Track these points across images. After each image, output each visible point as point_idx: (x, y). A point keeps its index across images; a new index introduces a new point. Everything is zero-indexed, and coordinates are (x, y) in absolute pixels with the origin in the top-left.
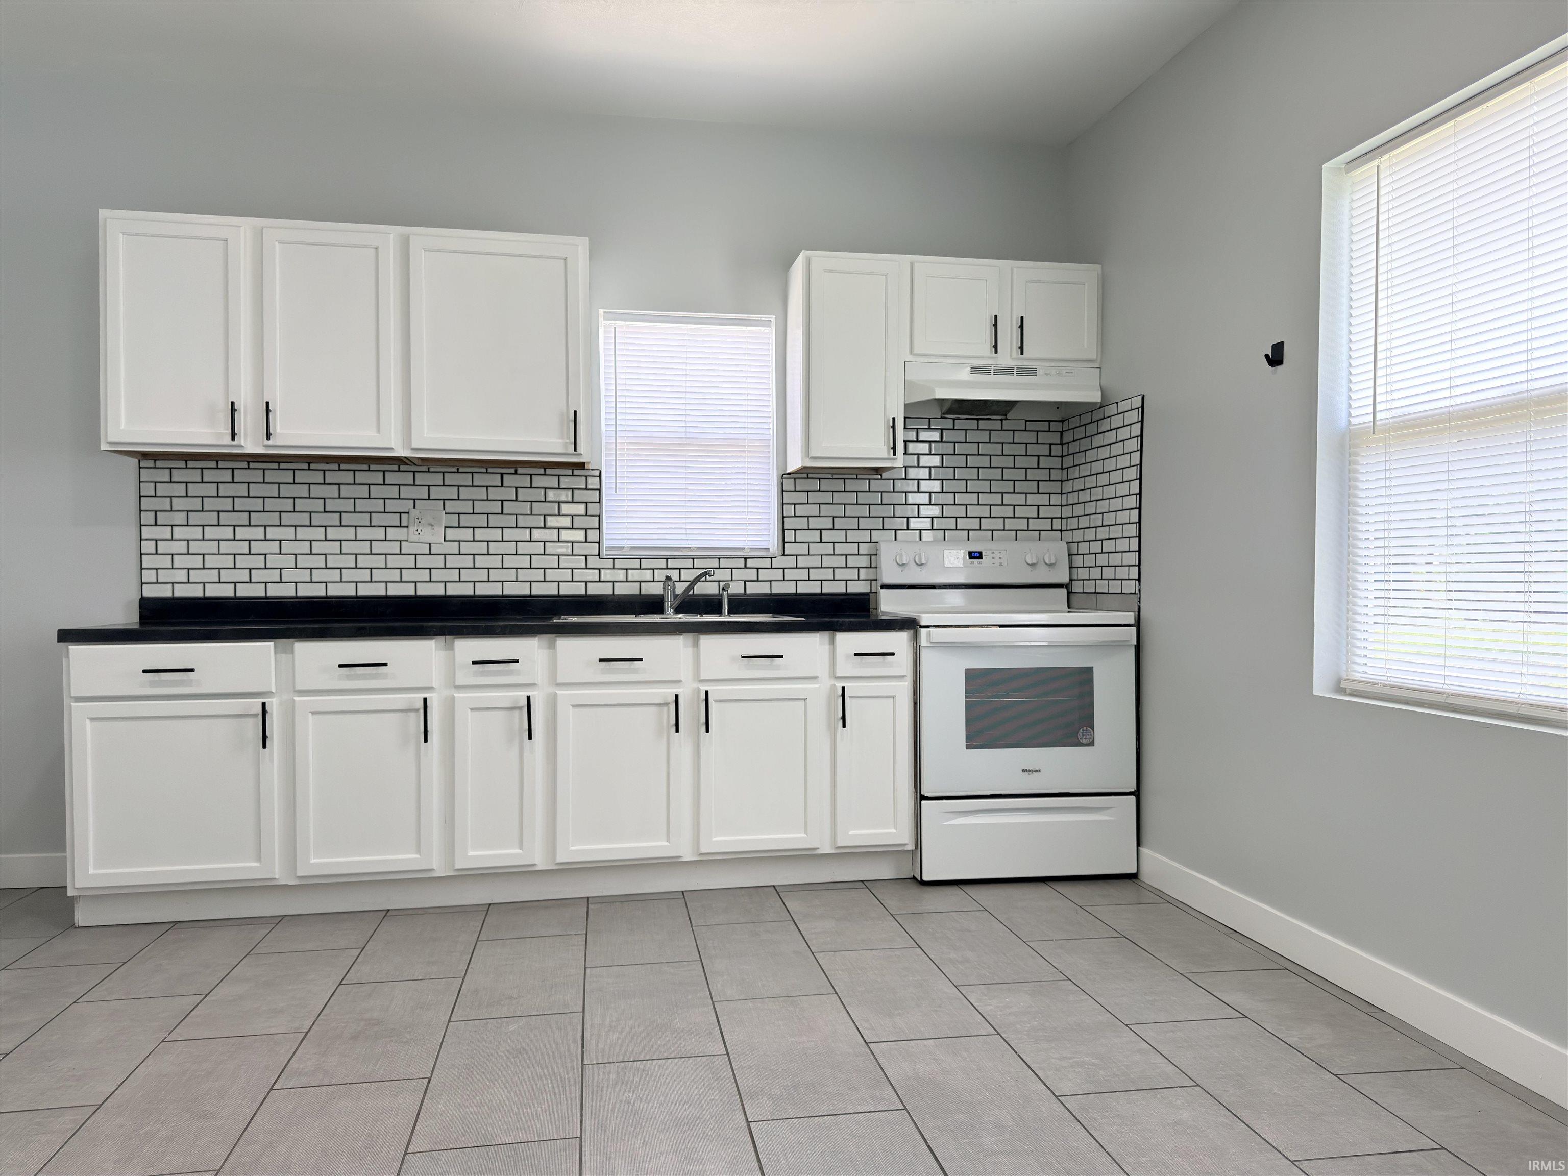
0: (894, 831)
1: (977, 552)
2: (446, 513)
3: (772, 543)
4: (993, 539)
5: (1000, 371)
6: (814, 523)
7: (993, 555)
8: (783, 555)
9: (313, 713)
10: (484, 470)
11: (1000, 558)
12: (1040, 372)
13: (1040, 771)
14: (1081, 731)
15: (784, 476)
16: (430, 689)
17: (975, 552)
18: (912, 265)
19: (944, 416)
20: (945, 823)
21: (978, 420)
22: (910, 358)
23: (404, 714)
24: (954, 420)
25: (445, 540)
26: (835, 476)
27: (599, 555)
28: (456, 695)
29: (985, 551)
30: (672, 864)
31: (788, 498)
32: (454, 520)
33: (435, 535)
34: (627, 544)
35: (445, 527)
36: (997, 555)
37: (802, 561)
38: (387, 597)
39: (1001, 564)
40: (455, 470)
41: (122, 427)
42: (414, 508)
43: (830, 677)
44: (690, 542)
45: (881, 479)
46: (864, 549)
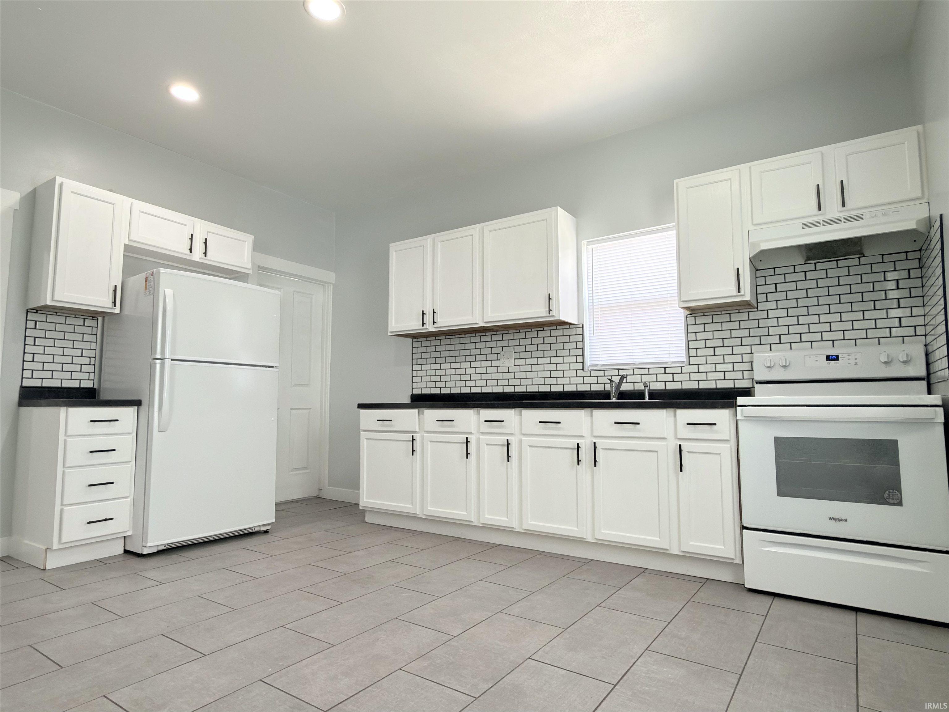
0: (723, 547)
1: (834, 356)
2: (515, 352)
3: (684, 358)
4: (834, 346)
5: (827, 222)
6: (709, 343)
7: (849, 357)
8: (689, 365)
9: (430, 441)
10: (530, 330)
11: (856, 359)
12: (867, 216)
13: (846, 520)
14: (887, 492)
15: (688, 316)
16: (471, 433)
17: (832, 356)
18: (750, 168)
19: (806, 262)
20: (763, 549)
21: (837, 261)
22: (752, 228)
23: (461, 444)
24: (815, 264)
25: (514, 365)
26: (723, 313)
27: (583, 369)
28: (481, 437)
29: (841, 355)
30: (580, 542)
31: (691, 329)
32: (517, 356)
33: (509, 363)
34: (601, 363)
35: (514, 359)
36: (852, 357)
37: (702, 368)
38: (492, 393)
39: (856, 364)
40: (518, 331)
41: (393, 325)
42: (503, 351)
43: (675, 438)
44: (635, 360)
45: (758, 311)
46: (746, 358)
